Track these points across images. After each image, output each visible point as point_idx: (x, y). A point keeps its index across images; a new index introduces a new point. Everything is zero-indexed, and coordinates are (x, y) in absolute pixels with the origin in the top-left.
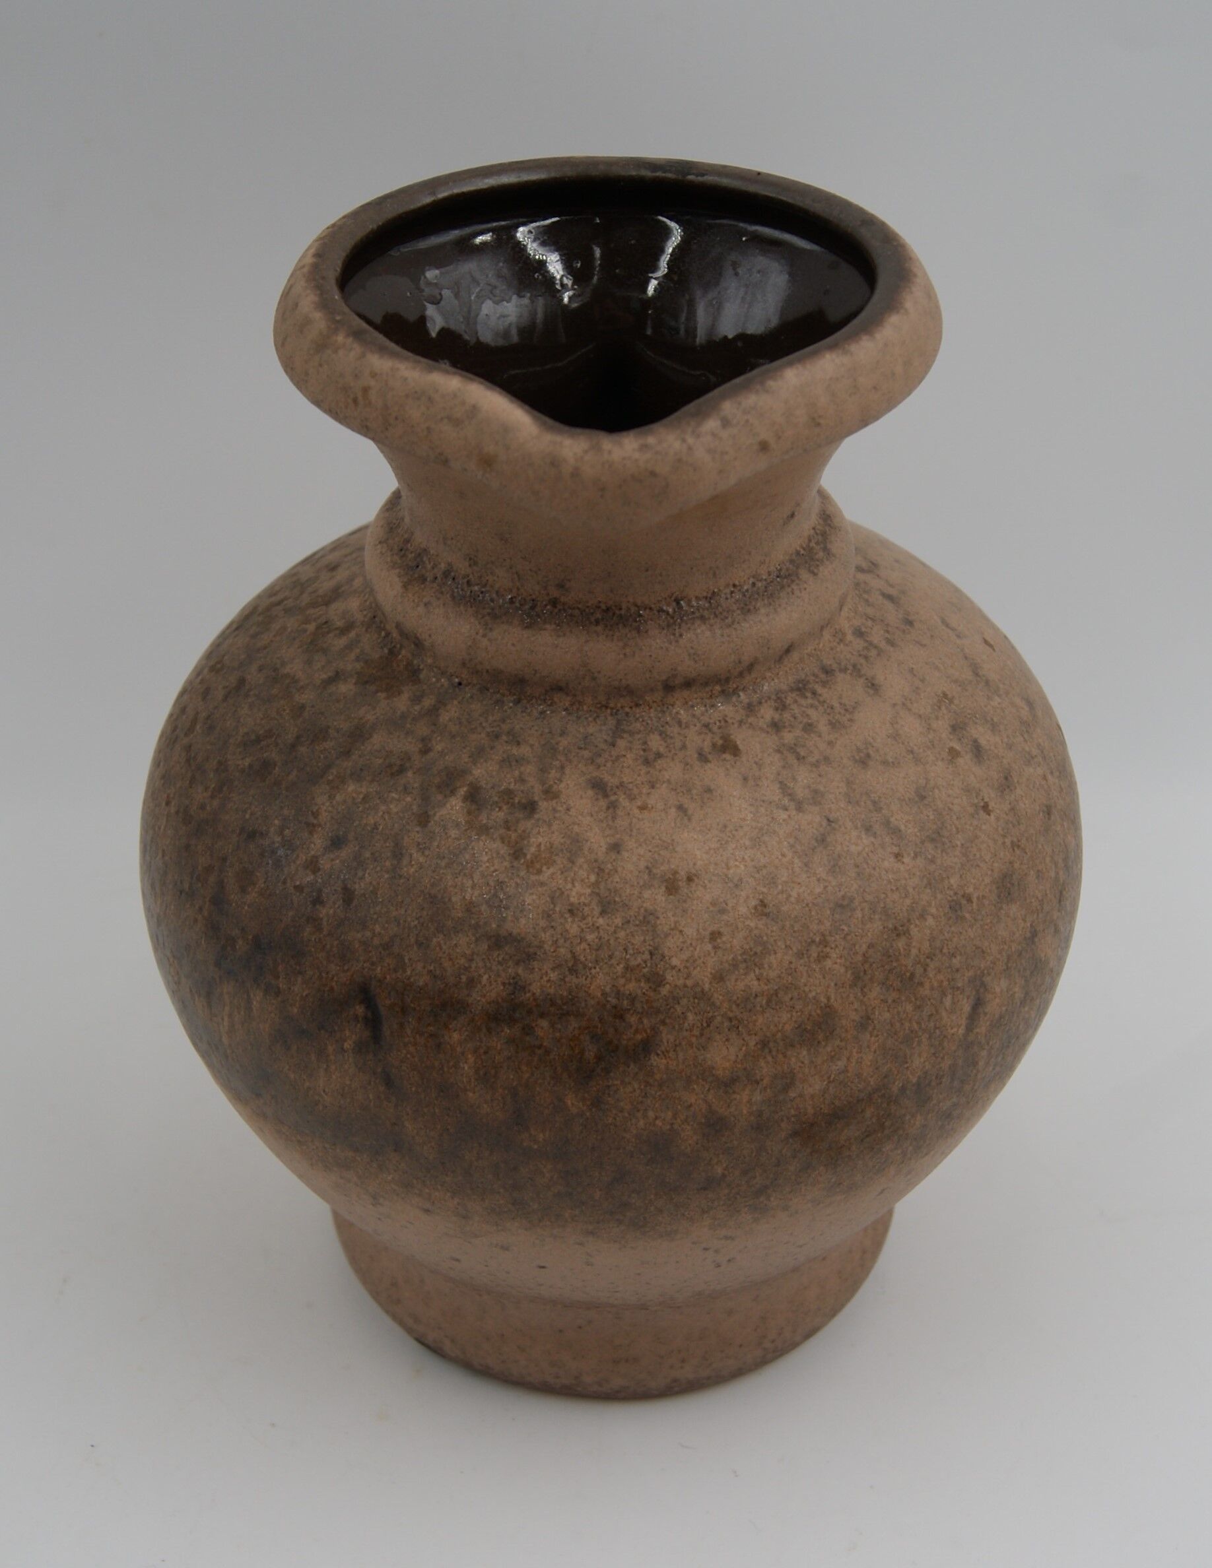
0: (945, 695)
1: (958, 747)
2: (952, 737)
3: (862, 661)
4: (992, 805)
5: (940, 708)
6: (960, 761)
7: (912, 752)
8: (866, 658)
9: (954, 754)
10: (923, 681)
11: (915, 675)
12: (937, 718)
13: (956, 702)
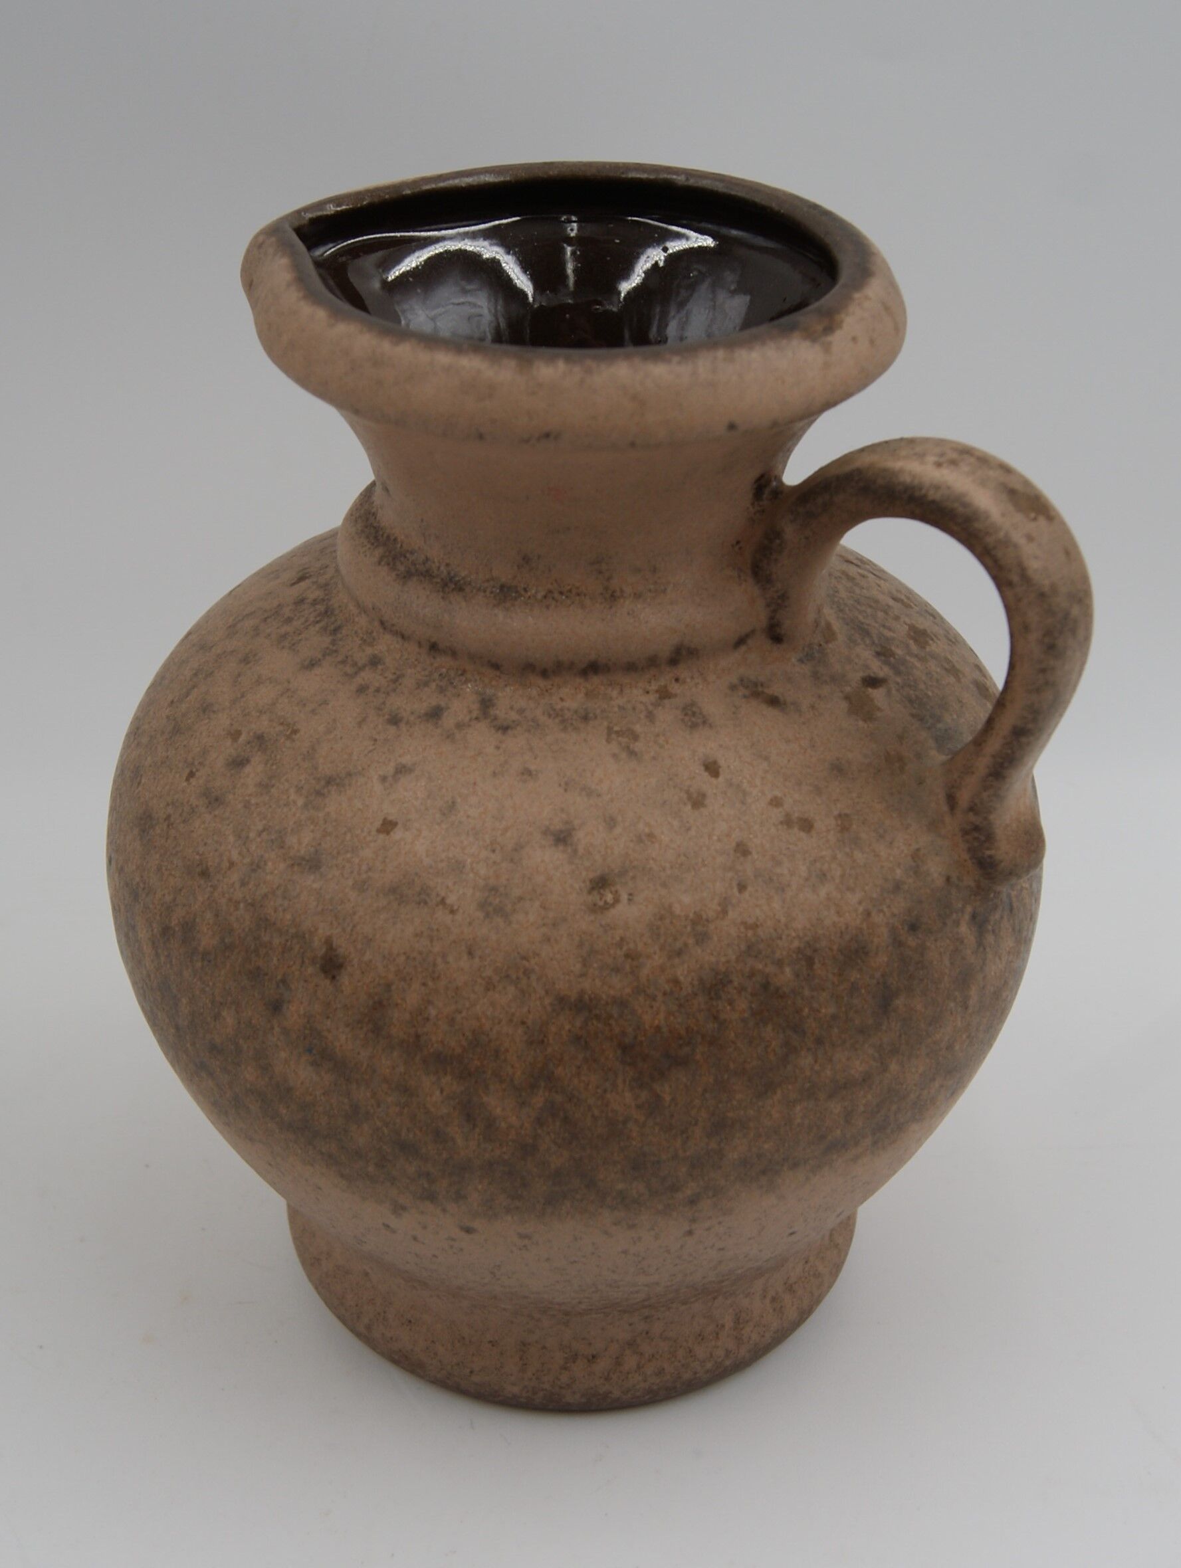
0: (295, 732)
1: (243, 739)
2: (251, 734)
3: (340, 658)
4: (193, 781)
5: (282, 724)
6: (229, 742)
7: (243, 696)
8: (344, 662)
9: (235, 735)
10: (313, 712)
11: (320, 705)
12: (271, 720)
13: (288, 744)
